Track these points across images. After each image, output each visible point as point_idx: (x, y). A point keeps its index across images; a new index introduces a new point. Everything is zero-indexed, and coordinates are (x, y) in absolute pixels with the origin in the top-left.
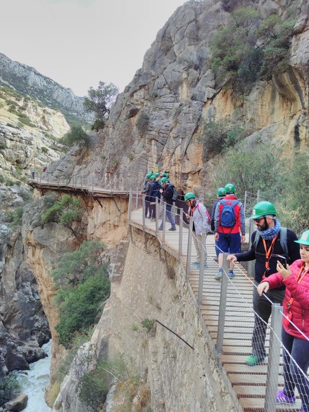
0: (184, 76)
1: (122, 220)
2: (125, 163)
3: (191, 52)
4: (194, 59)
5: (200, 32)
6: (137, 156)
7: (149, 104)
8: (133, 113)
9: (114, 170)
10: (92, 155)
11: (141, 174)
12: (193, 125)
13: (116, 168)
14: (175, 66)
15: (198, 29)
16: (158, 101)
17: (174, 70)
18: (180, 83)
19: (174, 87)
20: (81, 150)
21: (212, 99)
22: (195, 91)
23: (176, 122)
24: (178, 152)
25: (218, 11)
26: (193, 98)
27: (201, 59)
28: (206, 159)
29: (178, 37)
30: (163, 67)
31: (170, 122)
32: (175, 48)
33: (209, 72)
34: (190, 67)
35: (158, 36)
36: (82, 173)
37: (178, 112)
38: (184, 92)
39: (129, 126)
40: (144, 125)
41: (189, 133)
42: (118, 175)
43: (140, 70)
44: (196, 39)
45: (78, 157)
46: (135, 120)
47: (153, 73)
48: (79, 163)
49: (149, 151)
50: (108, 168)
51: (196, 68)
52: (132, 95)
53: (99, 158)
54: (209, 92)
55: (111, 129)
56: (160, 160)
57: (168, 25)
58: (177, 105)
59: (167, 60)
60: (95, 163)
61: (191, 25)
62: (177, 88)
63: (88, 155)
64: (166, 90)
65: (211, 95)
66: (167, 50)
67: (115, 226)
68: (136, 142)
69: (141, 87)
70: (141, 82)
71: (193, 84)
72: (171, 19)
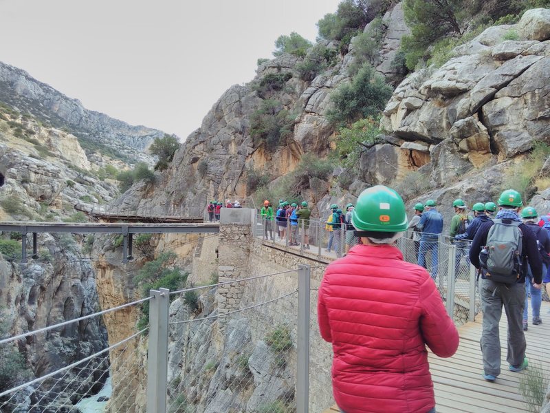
0: (233, 137)
1: (188, 238)
2: (190, 196)
3: (237, 122)
4: (239, 126)
5: (243, 109)
6: (199, 192)
7: (207, 155)
8: (195, 160)
9: (180, 202)
10: (156, 191)
11: (202, 204)
12: (240, 171)
13: (181, 200)
14: (225, 130)
15: (241, 107)
16: (214, 153)
17: (225, 133)
18: (230, 142)
19: (226, 145)
20: (146, 187)
21: (252, 154)
22: (240, 148)
23: (228, 168)
24: (230, 189)
25: (254, 97)
26: (239, 153)
27: (243, 127)
28: (249, 194)
29: (227, 110)
30: (217, 129)
31: (223, 168)
32: (226, 118)
33: (249, 137)
34: (236, 132)
35: (213, 108)
36: (148, 205)
37: (229, 162)
38: (233, 148)
39: (192, 169)
40: (204, 169)
41: (237, 176)
42: (184, 206)
43: (199, 129)
44: (240, 114)
45: (143, 193)
46: (196, 165)
47: (210, 133)
48: (144, 197)
49: (208, 188)
50: (175, 201)
51: (241, 133)
52: (194, 147)
53: (164, 193)
54: (250, 150)
55: (175, 171)
56: (216, 194)
57: (220, 101)
58: (228, 157)
59: (220, 125)
60: (159, 197)
61: (236, 104)
62: (227, 145)
63: (153, 191)
64: (219, 146)
65: (251, 152)
66: (220, 118)
67: (181, 243)
68: (198, 182)
69: (201, 143)
70: (201, 138)
71: (239, 143)
72: (223, 97)
